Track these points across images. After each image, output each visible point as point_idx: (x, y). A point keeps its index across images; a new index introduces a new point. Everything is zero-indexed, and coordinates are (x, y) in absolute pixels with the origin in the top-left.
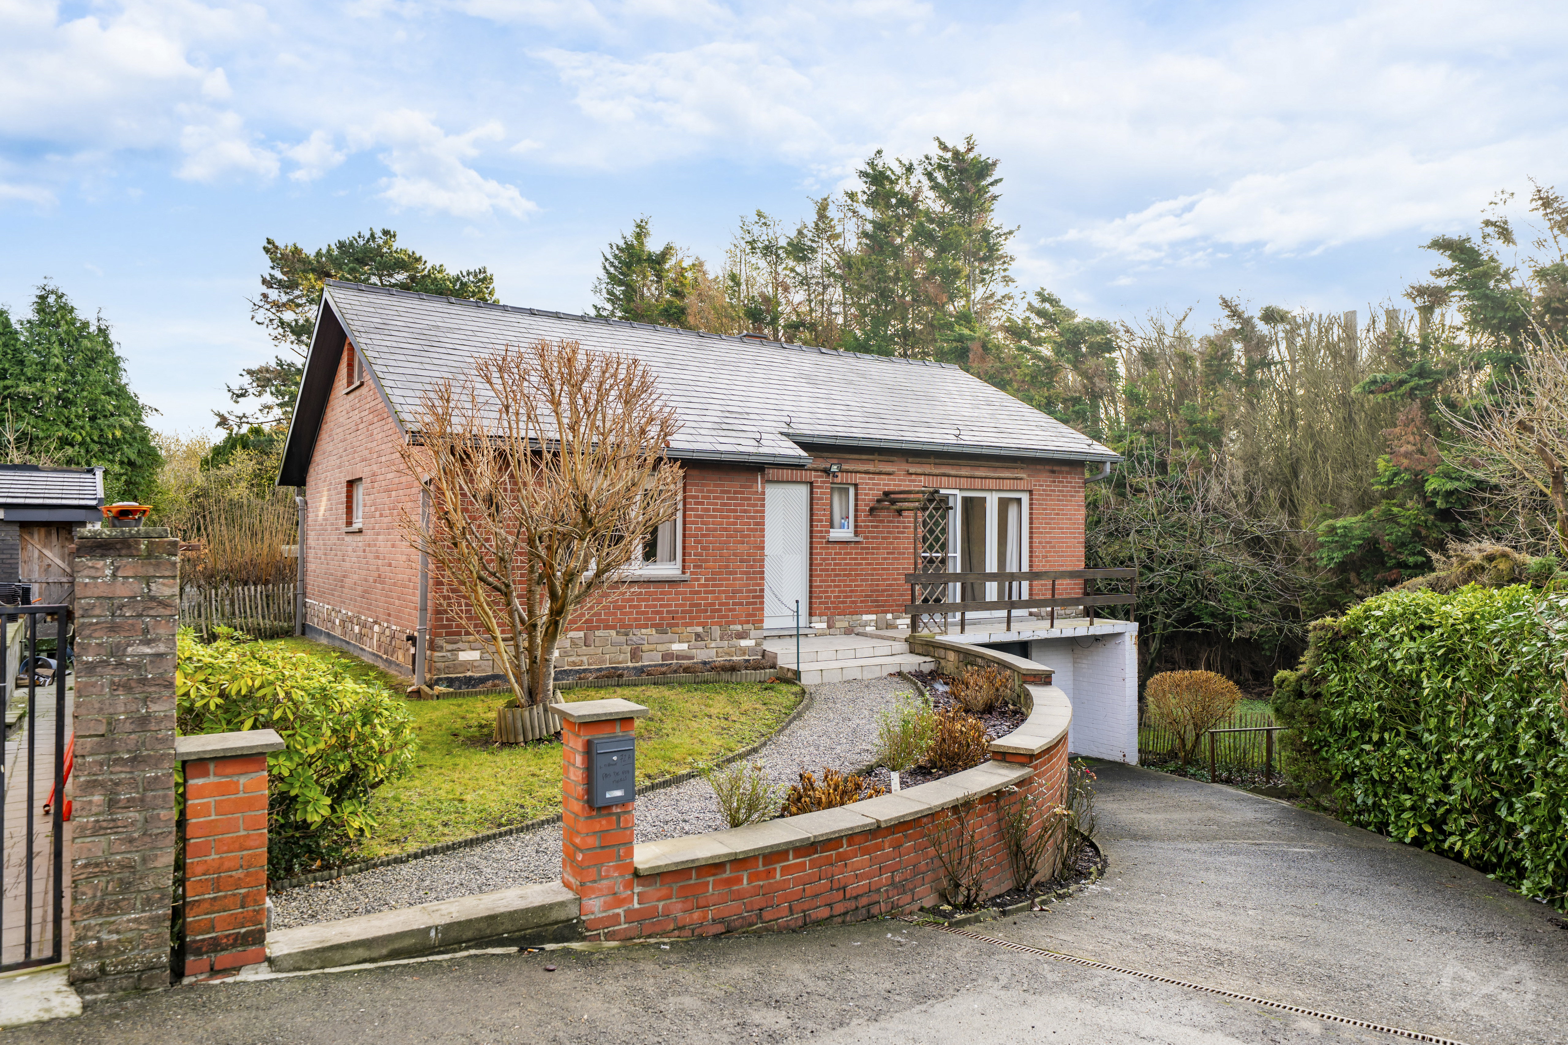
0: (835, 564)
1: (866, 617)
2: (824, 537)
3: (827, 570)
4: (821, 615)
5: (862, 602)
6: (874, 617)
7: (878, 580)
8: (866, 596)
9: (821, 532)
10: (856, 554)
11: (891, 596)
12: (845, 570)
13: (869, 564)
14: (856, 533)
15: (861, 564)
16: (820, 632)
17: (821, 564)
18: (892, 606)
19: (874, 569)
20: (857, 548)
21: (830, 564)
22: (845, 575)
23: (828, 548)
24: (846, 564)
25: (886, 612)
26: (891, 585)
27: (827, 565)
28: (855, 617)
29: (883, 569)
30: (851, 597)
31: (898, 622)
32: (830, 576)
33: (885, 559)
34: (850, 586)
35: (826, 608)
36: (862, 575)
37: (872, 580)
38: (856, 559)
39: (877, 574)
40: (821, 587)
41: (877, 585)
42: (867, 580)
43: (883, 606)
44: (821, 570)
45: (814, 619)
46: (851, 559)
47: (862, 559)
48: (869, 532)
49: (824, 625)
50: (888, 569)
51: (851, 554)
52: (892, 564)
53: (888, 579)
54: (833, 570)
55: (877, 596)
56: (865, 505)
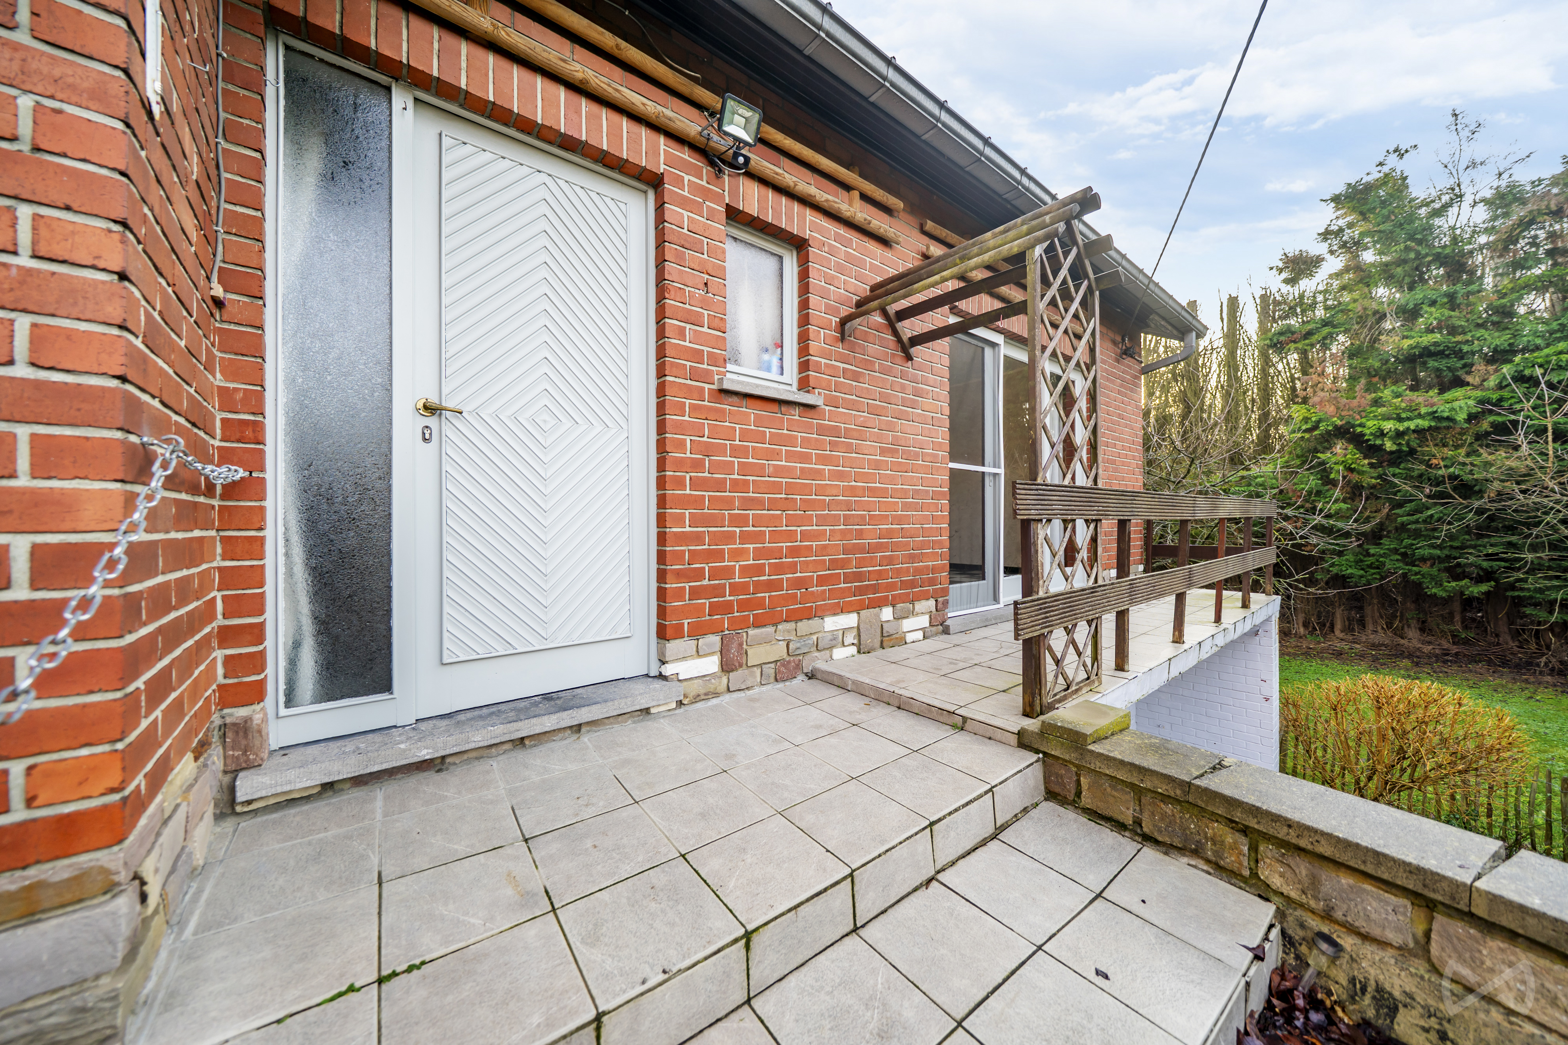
0: (745, 469)
1: (833, 623)
2: (705, 377)
3: (719, 485)
4: (697, 632)
5: (822, 581)
6: (850, 620)
7: (862, 520)
8: (834, 564)
9: (697, 356)
10: (805, 442)
11: (890, 560)
12: (775, 488)
13: (841, 476)
14: (804, 384)
15: (817, 474)
16: (695, 688)
17: (697, 465)
18: (891, 587)
19: (853, 491)
20: (808, 429)
21: (727, 467)
22: (773, 504)
23: (720, 415)
24: (779, 471)
25: (879, 604)
26: (889, 534)
27: (716, 467)
28: (804, 626)
29: (873, 492)
30: (793, 568)
31: (907, 624)
32: (728, 503)
33: (877, 465)
34: (790, 537)
35: (714, 609)
36: (822, 505)
37: (847, 520)
38: (804, 458)
39: (860, 505)
40: (698, 538)
41: (860, 534)
42: (835, 520)
43: (875, 589)
44: (696, 484)
45: (673, 647)
46: (790, 456)
47: (823, 459)
48: (838, 388)
49: (711, 664)
50: (883, 493)
51: (789, 441)
52: (892, 480)
53: (883, 519)
54: (736, 485)
55: (860, 563)
56: (829, 310)
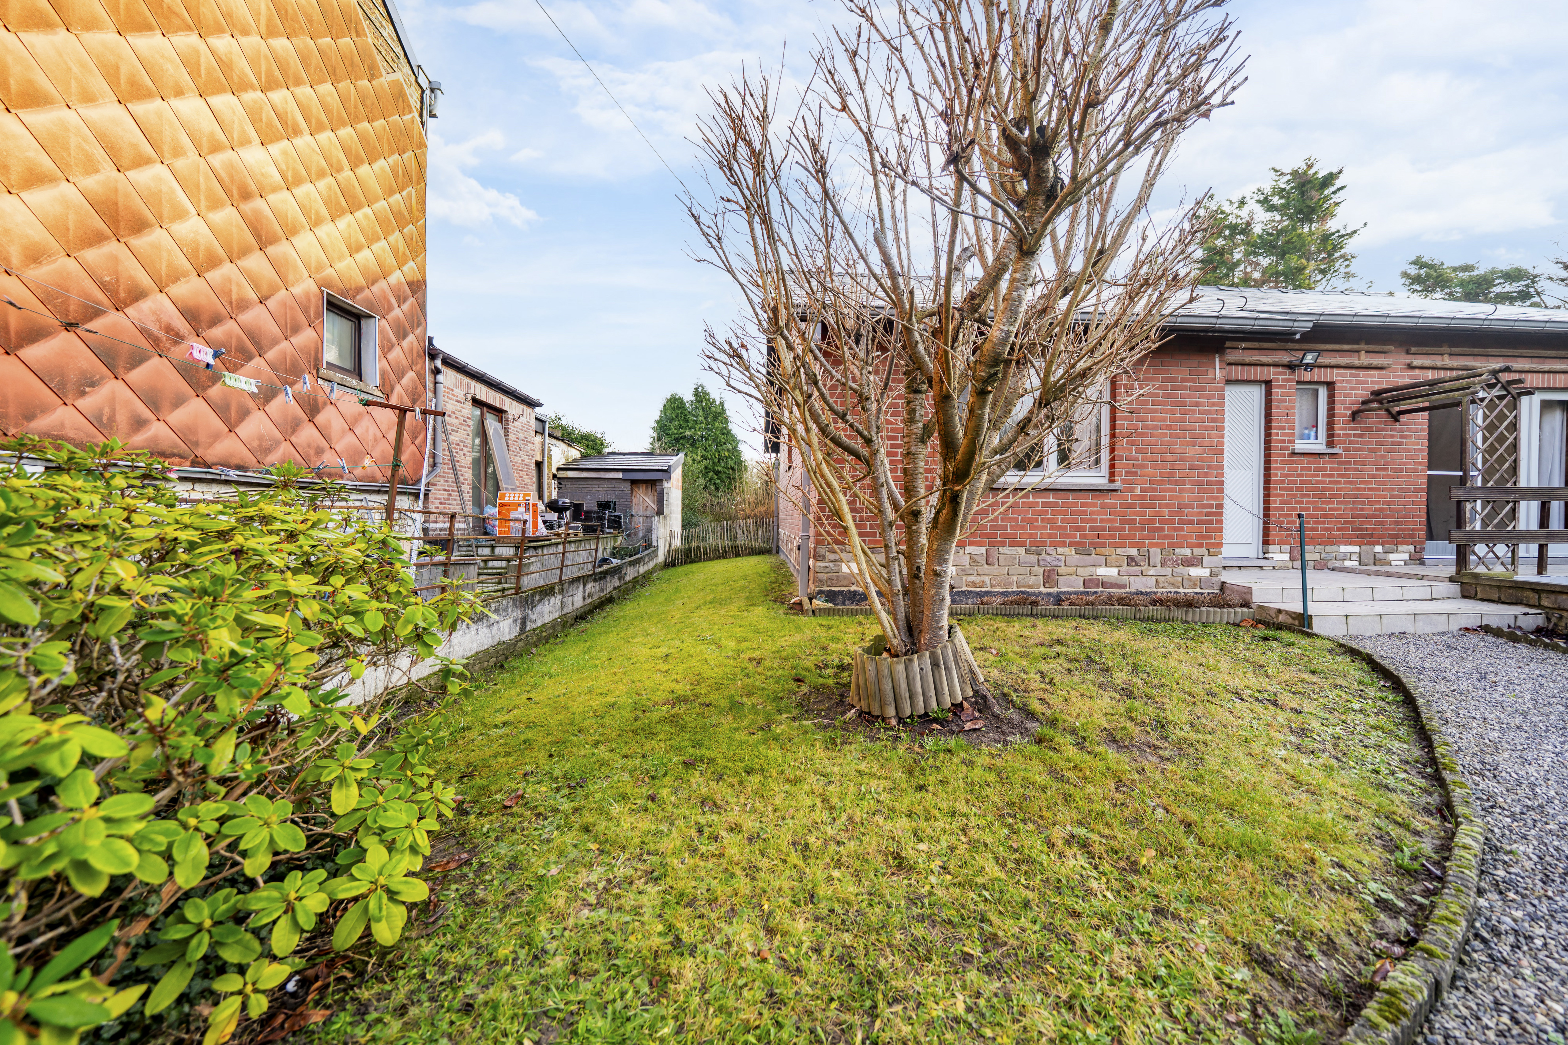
0: (1302, 482)
1: (1343, 549)
2: (1287, 448)
3: (1291, 489)
4: (1281, 544)
5: (1339, 529)
6: (1356, 549)
7: (1363, 503)
8: (1345, 523)
9: (1283, 441)
10: (1331, 469)
11: (1381, 523)
12: (1317, 489)
13: (1351, 483)
14: (1330, 444)
15: (1339, 482)
16: (1280, 564)
17: (1283, 482)
18: (1383, 536)
19: (1358, 489)
20: (1334, 463)
21: (1295, 482)
22: (1315, 496)
23: (1292, 462)
24: (1318, 482)
25: (1374, 544)
26: (1381, 510)
27: (1289, 482)
28: (1328, 548)
29: (1370, 489)
30: (1324, 523)
31: (1392, 556)
32: (1295, 496)
33: (1374, 476)
34: (1323, 509)
35: (1288, 536)
36: (1340, 496)
37: (1354, 503)
38: (1332, 476)
39: (1361, 496)
40: (1282, 509)
41: (1362, 509)
42: (1348, 503)
43: (1371, 536)
44: (1281, 489)
45: (1272, 548)
46: (1323, 476)
47: (1340, 476)
48: (1350, 442)
49: (1286, 557)
50: (1378, 490)
51: (1325, 469)
52: (1383, 483)
53: (1378, 502)
54: (1298, 489)
55: (1361, 523)
56: (1346, 409)
